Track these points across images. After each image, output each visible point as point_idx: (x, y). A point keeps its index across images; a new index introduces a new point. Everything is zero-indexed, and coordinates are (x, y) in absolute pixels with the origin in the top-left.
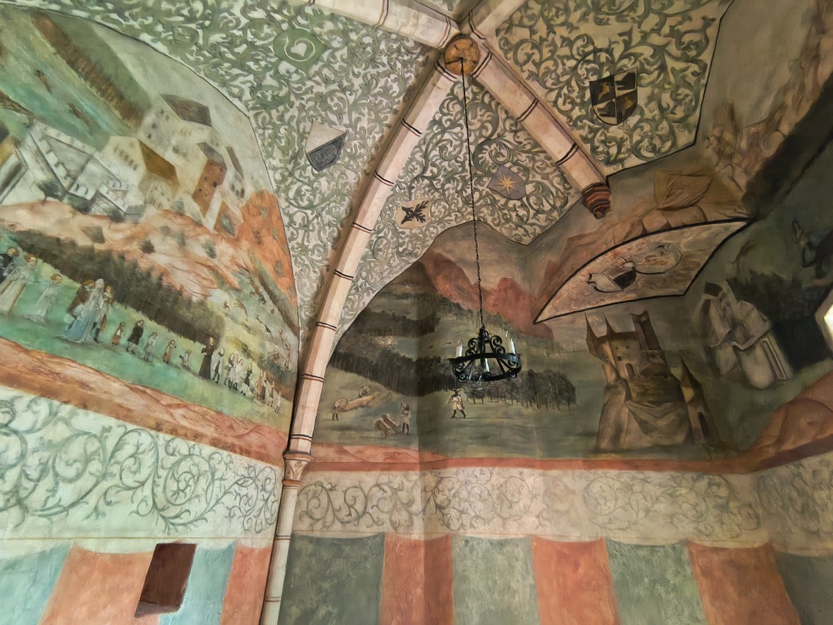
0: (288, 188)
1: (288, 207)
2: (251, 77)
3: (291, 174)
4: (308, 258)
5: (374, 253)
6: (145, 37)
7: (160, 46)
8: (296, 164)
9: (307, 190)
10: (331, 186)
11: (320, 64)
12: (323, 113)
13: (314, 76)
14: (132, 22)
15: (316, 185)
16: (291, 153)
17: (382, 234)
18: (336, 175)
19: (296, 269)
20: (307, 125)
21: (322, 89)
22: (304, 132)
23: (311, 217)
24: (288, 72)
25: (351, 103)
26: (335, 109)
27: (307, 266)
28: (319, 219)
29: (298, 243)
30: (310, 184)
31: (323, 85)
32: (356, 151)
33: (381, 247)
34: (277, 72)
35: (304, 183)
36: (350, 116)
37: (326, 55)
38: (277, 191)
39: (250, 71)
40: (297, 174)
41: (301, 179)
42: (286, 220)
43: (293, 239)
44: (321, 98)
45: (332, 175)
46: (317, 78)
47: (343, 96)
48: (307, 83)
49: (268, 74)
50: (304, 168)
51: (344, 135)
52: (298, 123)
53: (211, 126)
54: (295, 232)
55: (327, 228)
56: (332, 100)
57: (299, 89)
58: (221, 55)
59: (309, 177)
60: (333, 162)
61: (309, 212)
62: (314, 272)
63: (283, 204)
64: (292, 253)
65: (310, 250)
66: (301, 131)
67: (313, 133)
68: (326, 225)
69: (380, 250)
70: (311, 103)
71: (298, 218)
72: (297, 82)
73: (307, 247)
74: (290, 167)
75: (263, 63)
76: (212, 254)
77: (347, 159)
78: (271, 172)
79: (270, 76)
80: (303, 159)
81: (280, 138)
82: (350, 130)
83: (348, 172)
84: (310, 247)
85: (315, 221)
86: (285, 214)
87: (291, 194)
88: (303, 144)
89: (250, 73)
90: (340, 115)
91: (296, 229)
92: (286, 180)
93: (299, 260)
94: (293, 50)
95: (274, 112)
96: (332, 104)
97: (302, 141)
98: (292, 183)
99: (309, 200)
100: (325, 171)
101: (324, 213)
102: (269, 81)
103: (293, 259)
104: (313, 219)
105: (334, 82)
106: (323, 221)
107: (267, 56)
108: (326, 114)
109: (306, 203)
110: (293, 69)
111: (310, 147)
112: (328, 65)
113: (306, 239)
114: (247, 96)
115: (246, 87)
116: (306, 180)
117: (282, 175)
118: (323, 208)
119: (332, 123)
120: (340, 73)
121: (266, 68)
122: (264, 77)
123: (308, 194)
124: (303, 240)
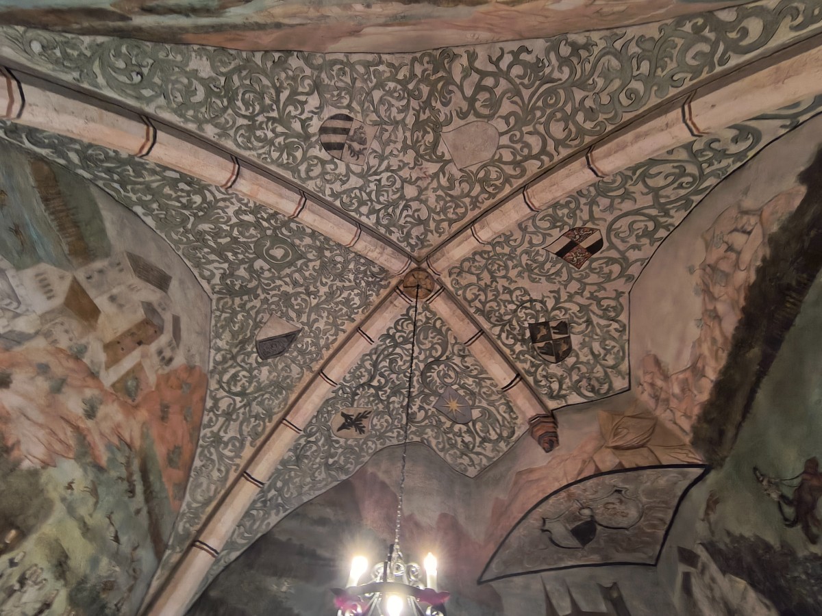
0: (225, 371)
1: (217, 390)
2: (226, 266)
3: (234, 358)
4: (217, 450)
5: (298, 459)
6: (139, 210)
7: (149, 221)
8: (243, 348)
9: (244, 376)
10: (271, 377)
11: (293, 268)
12: (284, 309)
13: (285, 277)
14: (131, 195)
15: (256, 372)
16: (240, 337)
17: (312, 439)
18: (280, 367)
19: (197, 463)
20: (266, 316)
21: (290, 289)
22: (260, 322)
23: (239, 405)
24: (261, 268)
25: (313, 305)
26: (296, 307)
27: (213, 461)
28: (247, 409)
29: (212, 432)
30: (250, 371)
31: (291, 286)
32: (307, 348)
33: (308, 453)
34: (251, 266)
35: (244, 369)
36: (309, 316)
37: (299, 263)
38: (212, 372)
39: (226, 260)
40: (239, 359)
41: (243, 364)
42: (209, 403)
43: (209, 426)
44: (286, 297)
45: (276, 366)
46: (287, 280)
47: (307, 298)
48: (277, 281)
49: (242, 267)
50: (249, 355)
51: (299, 331)
52: (257, 313)
53: (166, 292)
54: (214, 419)
55: (253, 420)
56: (296, 300)
57: (268, 285)
58: (204, 241)
59: (251, 364)
60: (280, 353)
61: (238, 399)
62: (219, 470)
63: (213, 385)
64: (201, 442)
65: (224, 443)
66: (258, 320)
67: (269, 324)
68: (253, 416)
69: (307, 457)
70: (276, 299)
71: (224, 405)
72: (267, 279)
73: (221, 438)
74: (235, 351)
75: (241, 257)
76: (91, 413)
77: (295, 354)
78: (213, 352)
79: (244, 268)
80: (251, 346)
81: (234, 323)
82: (306, 328)
83: (293, 366)
84: (225, 439)
85: (242, 410)
86: (210, 396)
87: (226, 377)
88: (256, 332)
89: (225, 262)
90: (299, 313)
91: (217, 416)
92: (227, 362)
93: (206, 452)
94: (272, 252)
95: (237, 301)
96: (295, 303)
97: (256, 329)
98: (231, 366)
99: (243, 387)
100: (269, 360)
101: (254, 403)
102: (242, 272)
103: (199, 450)
104: (240, 408)
105: (302, 286)
106: (250, 411)
107: (247, 251)
108: (287, 311)
109: (239, 389)
110: (266, 266)
111: (262, 336)
112: (300, 270)
113: (224, 428)
114: (217, 280)
115: (218, 274)
116: (247, 367)
117: (224, 357)
118: (256, 398)
119: (290, 319)
120: (309, 279)
121: (242, 262)
122: (239, 269)
123: (244, 380)
124: (219, 430)
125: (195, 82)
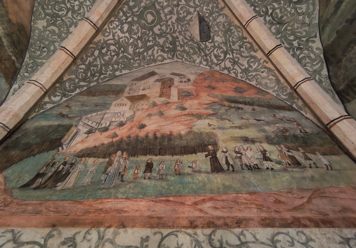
0: (212, 61)
1: (220, 66)
2: (156, 48)
3: (206, 55)
4: (251, 72)
5: (281, 23)
6: (117, 73)
8: (202, 50)
9: (217, 51)
10: (221, 35)
11: (161, 12)
12: (186, 22)
13: (166, 18)
14: (108, 73)
15: (216, 44)
16: (197, 50)
17: (270, 11)
18: (217, 29)
19: (254, 83)
20: (188, 33)
21: (174, 17)
22: (190, 37)
23: (231, 56)
24: (160, 30)
25: (185, 3)
26: (185, 14)
27: (256, 75)
28: (234, 51)
29: (240, 73)
30: (215, 47)
31: (173, 15)
33: (280, 15)
34: (158, 35)
35: (213, 51)
36: (191, 6)
37: (158, 7)
38: (211, 68)
39: (152, 46)
40: (207, 52)
41: (210, 51)
42: (226, 72)
43: (236, 74)
44: (178, 20)
45: (215, 31)
46: (168, 17)
47: (181, 6)
48: (169, 24)
49: (157, 40)
50: (206, 46)
51: (199, 14)
53: (157, 74)
54: (234, 71)
55: (242, 49)
56: (181, 14)
59: (211, 46)
60: (209, 28)
61: (228, 56)
62: (263, 72)
63: (217, 68)
64: (244, 79)
65: (249, 67)
66: (189, 39)
67: (192, 33)
68: (240, 49)
69: (282, 17)
71: (228, 64)
73: (245, 68)
74: (203, 54)
75: (151, 39)
76: (183, 109)
77: (211, 18)
78: (201, 65)
79: (159, 39)
80: (202, 45)
82: (198, 9)
84: (247, 66)
85: (235, 55)
86: (222, 71)
87: (215, 61)
88: (195, 41)
89: (154, 47)
90: (189, 13)
91: (233, 69)
92: (208, 59)
93: (250, 78)
94: (149, 21)
96: (183, 15)
97: (194, 41)
98: (210, 57)
99: (222, 52)
100: (212, 35)
101: (233, 47)
103: (247, 81)
104: (233, 55)
105: (173, 9)
106: (236, 50)
108: (186, 20)
109: (223, 55)
110: (158, 27)
111: (198, 38)
112: (163, 8)
113: (241, 66)
115: (160, 53)
116: (212, 48)
117: (205, 60)
118: (230, 46)
119: (191, 20)
120: (169, 3)
121: (154, 39)
122: (159, 42)
123: (219, 51)
124: (241, 69)
125: (48, 29)
